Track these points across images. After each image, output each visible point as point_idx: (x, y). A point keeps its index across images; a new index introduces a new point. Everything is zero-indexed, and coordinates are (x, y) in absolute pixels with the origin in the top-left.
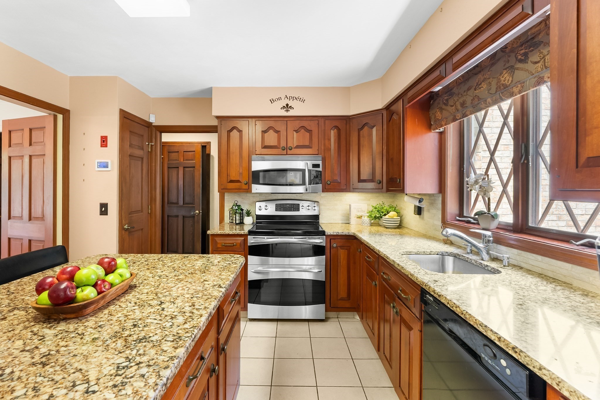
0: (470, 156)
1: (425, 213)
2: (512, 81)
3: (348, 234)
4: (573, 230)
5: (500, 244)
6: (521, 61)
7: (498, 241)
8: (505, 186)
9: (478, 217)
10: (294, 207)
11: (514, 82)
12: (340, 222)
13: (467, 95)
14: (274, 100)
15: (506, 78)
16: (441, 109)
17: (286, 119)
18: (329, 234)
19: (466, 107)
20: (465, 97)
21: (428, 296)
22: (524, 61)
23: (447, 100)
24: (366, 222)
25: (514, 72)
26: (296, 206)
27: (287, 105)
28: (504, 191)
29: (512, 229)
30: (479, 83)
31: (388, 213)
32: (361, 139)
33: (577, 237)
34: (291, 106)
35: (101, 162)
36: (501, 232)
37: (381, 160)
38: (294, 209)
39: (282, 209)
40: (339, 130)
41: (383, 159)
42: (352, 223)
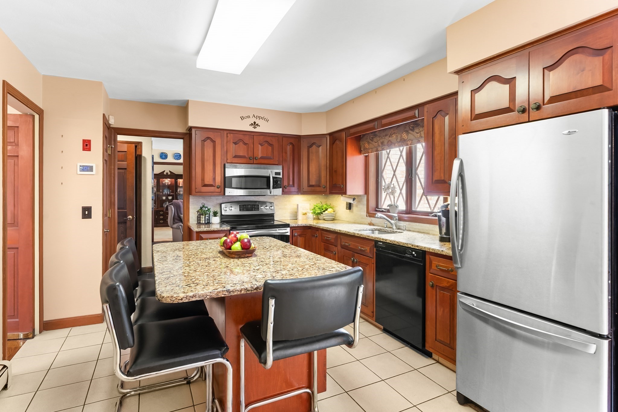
0: (382, 172)
1: (354, 208)
2: (407, 138)
3: (305, 225)
4: (429, 210)
5: (401, 221)
6: (411, 130)
7: (400, 219)
8: (401, 190)
9: (389, 207)
10: (254, 207)
11: (408, 139)
12: (289, 219)
13: (385, 138)
14: (244, 117)
15: (405, 136)
16: (369, 143)
17: (253, 134)
18: (292, 226)
19: (384, 145)
20: (384, 139)
21: (379, 243)
22: (413, 130)
23: (373, 138)
24: (311, 217)
25: (408, 134)
26: (257, 206)
27: (255, 123)
28: (401, 193)
29: (405, 213)
30: (392, 134)
31: (326, 210)
32: (310, 154)
33: (431, 213)
34: (258, 124)
35: (83, 166)
36: (401, 215)
37: (326, 171)
38: (255, 209)
39: (245, 209)
40: (293, 145)
41: (326, 170)
42: (299, 219)
